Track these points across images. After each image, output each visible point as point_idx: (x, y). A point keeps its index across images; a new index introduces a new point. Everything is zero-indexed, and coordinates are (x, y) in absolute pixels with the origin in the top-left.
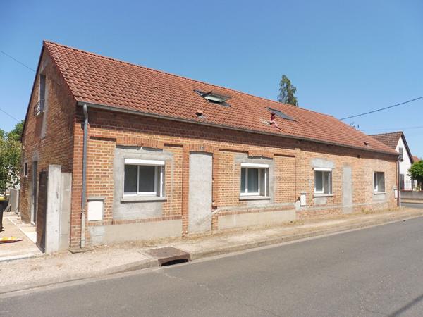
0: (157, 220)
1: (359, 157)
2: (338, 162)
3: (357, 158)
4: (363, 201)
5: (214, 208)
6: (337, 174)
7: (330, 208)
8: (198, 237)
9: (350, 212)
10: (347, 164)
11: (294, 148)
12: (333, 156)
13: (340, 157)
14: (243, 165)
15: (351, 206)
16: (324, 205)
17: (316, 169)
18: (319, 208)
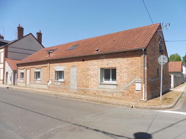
0: (23, 83)
1: (83, 61)
2: (67, 66)
3: (82, 62)
4: (87, 87)
5: (30, 82)
6: (67, 72)
7: (62, 87)
8: (27, 87)
9: (76, 91)
10: (74, 66)
11: (47, 63)
12: (65, 63)
13: (68, 63)
14: (35, 71)
15: (76, 88)
16: (59, 85)
17: (56, 70)
18: (57, 86)
